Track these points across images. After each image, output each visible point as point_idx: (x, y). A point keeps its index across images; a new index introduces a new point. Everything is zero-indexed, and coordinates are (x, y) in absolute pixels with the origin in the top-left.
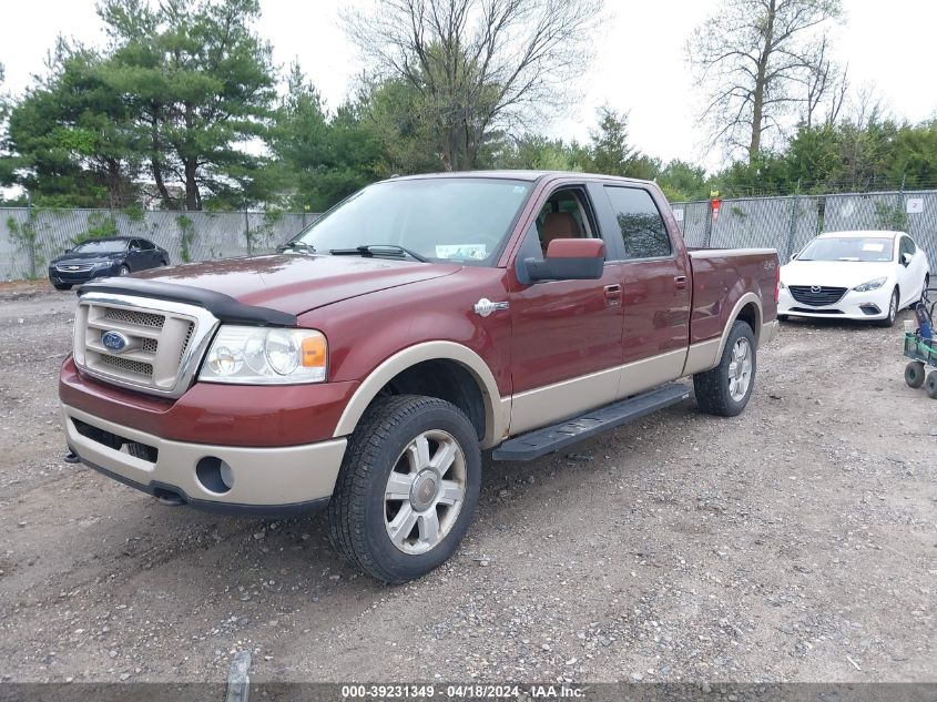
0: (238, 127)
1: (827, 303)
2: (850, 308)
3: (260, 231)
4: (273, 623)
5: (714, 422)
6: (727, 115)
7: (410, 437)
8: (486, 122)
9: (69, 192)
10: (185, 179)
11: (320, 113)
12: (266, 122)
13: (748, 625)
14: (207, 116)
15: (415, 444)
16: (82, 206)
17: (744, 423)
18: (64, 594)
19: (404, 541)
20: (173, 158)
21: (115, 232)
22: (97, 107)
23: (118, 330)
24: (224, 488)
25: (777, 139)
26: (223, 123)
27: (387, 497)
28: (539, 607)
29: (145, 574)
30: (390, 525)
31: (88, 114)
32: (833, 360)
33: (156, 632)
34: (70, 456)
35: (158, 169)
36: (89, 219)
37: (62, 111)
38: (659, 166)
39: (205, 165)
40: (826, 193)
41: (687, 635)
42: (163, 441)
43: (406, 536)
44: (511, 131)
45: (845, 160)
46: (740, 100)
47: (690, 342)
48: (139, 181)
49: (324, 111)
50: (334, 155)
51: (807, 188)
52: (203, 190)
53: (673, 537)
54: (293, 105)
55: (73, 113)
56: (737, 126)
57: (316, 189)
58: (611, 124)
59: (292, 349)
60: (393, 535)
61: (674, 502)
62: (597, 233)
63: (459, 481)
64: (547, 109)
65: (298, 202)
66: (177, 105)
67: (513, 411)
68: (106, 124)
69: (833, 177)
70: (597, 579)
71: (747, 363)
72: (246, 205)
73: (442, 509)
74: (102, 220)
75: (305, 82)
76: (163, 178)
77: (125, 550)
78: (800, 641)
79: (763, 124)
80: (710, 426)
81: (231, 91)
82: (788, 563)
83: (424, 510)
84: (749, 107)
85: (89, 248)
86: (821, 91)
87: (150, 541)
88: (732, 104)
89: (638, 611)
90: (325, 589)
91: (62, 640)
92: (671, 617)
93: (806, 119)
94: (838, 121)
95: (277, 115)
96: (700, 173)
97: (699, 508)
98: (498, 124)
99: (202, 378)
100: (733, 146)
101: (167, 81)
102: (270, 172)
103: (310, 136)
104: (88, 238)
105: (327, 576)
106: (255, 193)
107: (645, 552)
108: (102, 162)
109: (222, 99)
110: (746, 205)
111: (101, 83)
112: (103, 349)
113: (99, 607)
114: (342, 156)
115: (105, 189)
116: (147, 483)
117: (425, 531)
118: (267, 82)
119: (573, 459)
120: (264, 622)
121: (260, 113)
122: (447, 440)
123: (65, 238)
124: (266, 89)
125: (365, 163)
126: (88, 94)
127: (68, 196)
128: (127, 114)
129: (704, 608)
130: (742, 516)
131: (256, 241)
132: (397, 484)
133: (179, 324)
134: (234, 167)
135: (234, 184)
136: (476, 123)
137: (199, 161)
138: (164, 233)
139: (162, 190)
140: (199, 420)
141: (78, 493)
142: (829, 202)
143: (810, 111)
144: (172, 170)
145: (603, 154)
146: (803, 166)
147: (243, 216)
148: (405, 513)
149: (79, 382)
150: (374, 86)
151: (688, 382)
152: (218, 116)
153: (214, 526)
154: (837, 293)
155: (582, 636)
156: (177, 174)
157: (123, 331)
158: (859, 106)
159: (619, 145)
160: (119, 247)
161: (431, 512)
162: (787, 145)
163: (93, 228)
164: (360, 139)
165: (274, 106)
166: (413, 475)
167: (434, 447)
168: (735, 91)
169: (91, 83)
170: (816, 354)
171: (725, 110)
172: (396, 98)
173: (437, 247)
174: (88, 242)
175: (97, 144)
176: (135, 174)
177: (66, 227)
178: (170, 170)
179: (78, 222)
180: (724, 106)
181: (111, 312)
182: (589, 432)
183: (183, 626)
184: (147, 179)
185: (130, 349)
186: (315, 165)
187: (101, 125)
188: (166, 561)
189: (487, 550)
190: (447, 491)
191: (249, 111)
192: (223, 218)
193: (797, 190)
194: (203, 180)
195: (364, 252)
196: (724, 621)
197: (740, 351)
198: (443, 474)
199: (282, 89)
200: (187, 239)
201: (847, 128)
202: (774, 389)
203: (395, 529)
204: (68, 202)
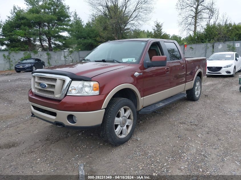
0: (61, 29)
1: (217, 71)
2: (223, 72)
3: (68, 56)
4: (88, 156)
5: (192, 102)
6: (188, 23)
7: (120, 108)
8: (125, 26)
9: (18, 47)
10: (48, 43)
11: (82, 25)
12: (68, 27)
13: (209, 154)
14: (53, 26)
15: (121, 110)
16: (22, 50)
17: (199, 102)
18: (33, 150)
19: (119, 135)
20: (44, 37)
21: (31, 57)
22: (25, 25)
23: (44, 83)
24: (74, 123)
25: (201, 28)
26: (57, 28)
27: (115, 124)
28: (155, 151)
29: (52, 145)
30: (116, 131)
31: (22, 27)
32: (220, 86)
33: (58, 159)
34: (32, 115)
35: (41, 40)
36: (24, 54)
37: (15, 26)
38: (170, 36)
39: (53, 39)
40: (214, 42)
41: (194, 157)
42: (58, 111)
43: (119, 134)
44: (132, 28)
45: (219, 34)
46: (191, 19)
47: (186, 82)
48: (36, 44)
49: (83, 24)
50: (86, 35)
51: (209, 41)
52: (52, 46)
53: (186, 132)
54: (75, 23)
55: (19, 26)
56: (190, 25)
57: (81, 45)
58: (158, 26)
59: (90, 86)
60: (116, 133)
61: (185, 123)
62: (163, 54)
63: (131, 119)
64: (141, 22)
65: (77, 48)
66: (45, 23)
67: (144, 101)
68: (27, 29)
69: (216, 39)
70: (168, 143)
71: (199, 87)
72: (64, 49)
73: (128, 126)
74: (27, 54)
75: (77, 17)
76: (42, 43)
77: (47, 139)
78: (223, 158)
79: (197, 25)
80: (191, 103)
81: (59, 20)
82: (217, 138)
83: (123, 127)
84: (193, 21)
85: (25, 61)
86: (212, 16)
87: (52, 136)
88: (189, 20)
89: (180, 151)
90: (99, 147)
91: (35, 162)
92: (189, 153)
93: (208, 23)
94: (217, 23)
95: (71, 26)
96: (180, 38)
97: (191, 125)
98: (128, 26)
99: (67, 94)
100: (189, 31)
101: (42, 17)
102: (70, 40)
103: (80, 31)
104: (24, 59)
105: (99, 144)
106: (66, 46)
107: (179, 136)
108: (26, 39)
109: (57, 22)
110: (194, 46)
111: (25, 18)
112: (40, 88)
113: (43, 153)
114: (88, 36)
115: (28, 46)
116: (53, 122)
117: (124, 132)
118: (68, 17)
119: (157, 113)
120: (85, 156)
121: (67, 25)
122: (128, 109)
123: (18, 59)
124: (68, 19)
125: (94, 37)
126: (22, 21)
127: (18, 48)
128: (33, 26)
129: (197, 150)
130: (203, 126)
131: (67, 58)
132: (117, 120)
133: (60, 80)
134: (60, 39)
135: (60, 44)
136: (123, 26)
137: (51, 38)
138: (43, 57)
139: (42, 46)
140: (65, 105)
141: (32, 124)
142: (215, 45)
143: (209, 21)
144: (45, 41)
145: (156, 34)
146: (208, 35)
147: (63, 52)
148: (119, 128)
149: (33, 96)
150: (96, 17)
151: (185, 92)
152: (56, 26)
153: (68, 132)
154: (220, 68)
155: (167, 158)
156: (46, 42)
157: (46, 83)
158: (222, 20)
159: (160, 31)
160: (32, 61)
161: (125, 127)
162: (204, 30)
163: (25, 56)
164: (93, 31)
165: (70, 23)
166: (120, 118)
167: (125, 111)
168: (190, 16)
169: (23, 18)
170: (215, 85)
171: (187, 21)
172: (101, 20)
173: (123, 59)
174: (24, 60)
175: (25, 34)
176: (35, 42)
177: (18, 56)
178: (44, 40)
179: (21, 55)
180: (187, 20)
181: (41, 78)
182: (163, 106)
183: (65, 158)
184: (38, 43)
185: (48, 87)
186: (81, 38)
187: (26, 29)
188: (57, 141)
189: (139, 137)
190: (129, 122)
191: (64, 25)
192: (58, 53)
193: (207, 42)
194: (52, 43)
195: (104, 61)
196: (202, 153)
197: (198, 84)
198: (128, 117)
199: (72, 19)
200: (49, 59)
201: (219, 25)
202: (206, 94)
203: (117, 132)
204: (18, 50)
